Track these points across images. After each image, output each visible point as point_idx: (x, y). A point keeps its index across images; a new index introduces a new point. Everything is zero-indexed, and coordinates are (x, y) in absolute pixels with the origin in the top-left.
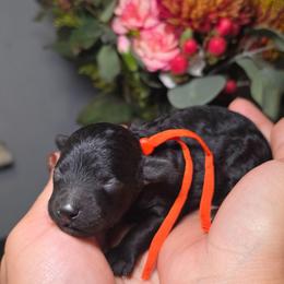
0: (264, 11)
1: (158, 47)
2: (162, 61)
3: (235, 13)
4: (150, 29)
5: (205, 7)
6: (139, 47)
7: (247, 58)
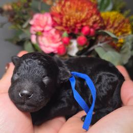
0: (111, 22)
1: (51, 41)
2: (53, 48)
3: (91, 24)
4: (48, 31)
5: (74, 20)
6: (42, 41)
7: (100, 46)
